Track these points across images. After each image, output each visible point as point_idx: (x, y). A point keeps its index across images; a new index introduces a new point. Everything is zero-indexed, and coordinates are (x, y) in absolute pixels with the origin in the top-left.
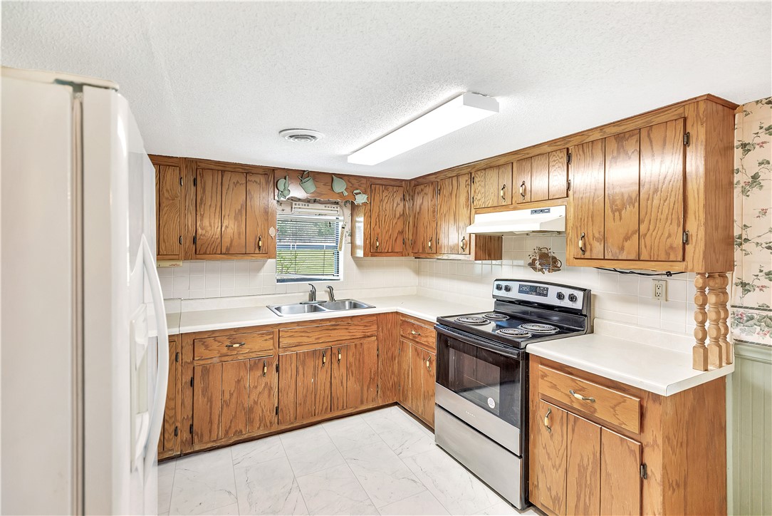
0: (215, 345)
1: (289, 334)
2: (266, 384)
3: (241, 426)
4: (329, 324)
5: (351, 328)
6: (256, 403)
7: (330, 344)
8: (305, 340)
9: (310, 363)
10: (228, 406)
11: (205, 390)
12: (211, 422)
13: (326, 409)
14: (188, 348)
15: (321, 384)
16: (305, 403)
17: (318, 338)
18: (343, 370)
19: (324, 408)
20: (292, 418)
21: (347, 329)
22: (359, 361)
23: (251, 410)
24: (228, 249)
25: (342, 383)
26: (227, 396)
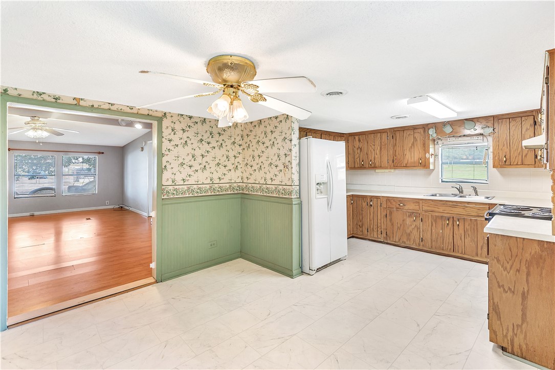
0: (394, 203)
1: (427, 205)
2: (416, 226)
3: (405, 240)
4: (451, 203)
5: (467, 208)
6: (411, 232)
7: (453, 215)
8: (437, 210)
9: (440, 222)
10: (399, 229)
11: (391, 220)
12: (393, 233)
13: (450, 249)
14: (385, 202)
15: (447, 235)
16: (437, 241)
17: (444, 210)
18: (462, 231)
19: (449, 248)
20: (430, 247)
21: (464, 209)
22: (474, 229)
23: (409, 234)
24: (406, 164)
25: (461, 238)
26: (399, 225)
